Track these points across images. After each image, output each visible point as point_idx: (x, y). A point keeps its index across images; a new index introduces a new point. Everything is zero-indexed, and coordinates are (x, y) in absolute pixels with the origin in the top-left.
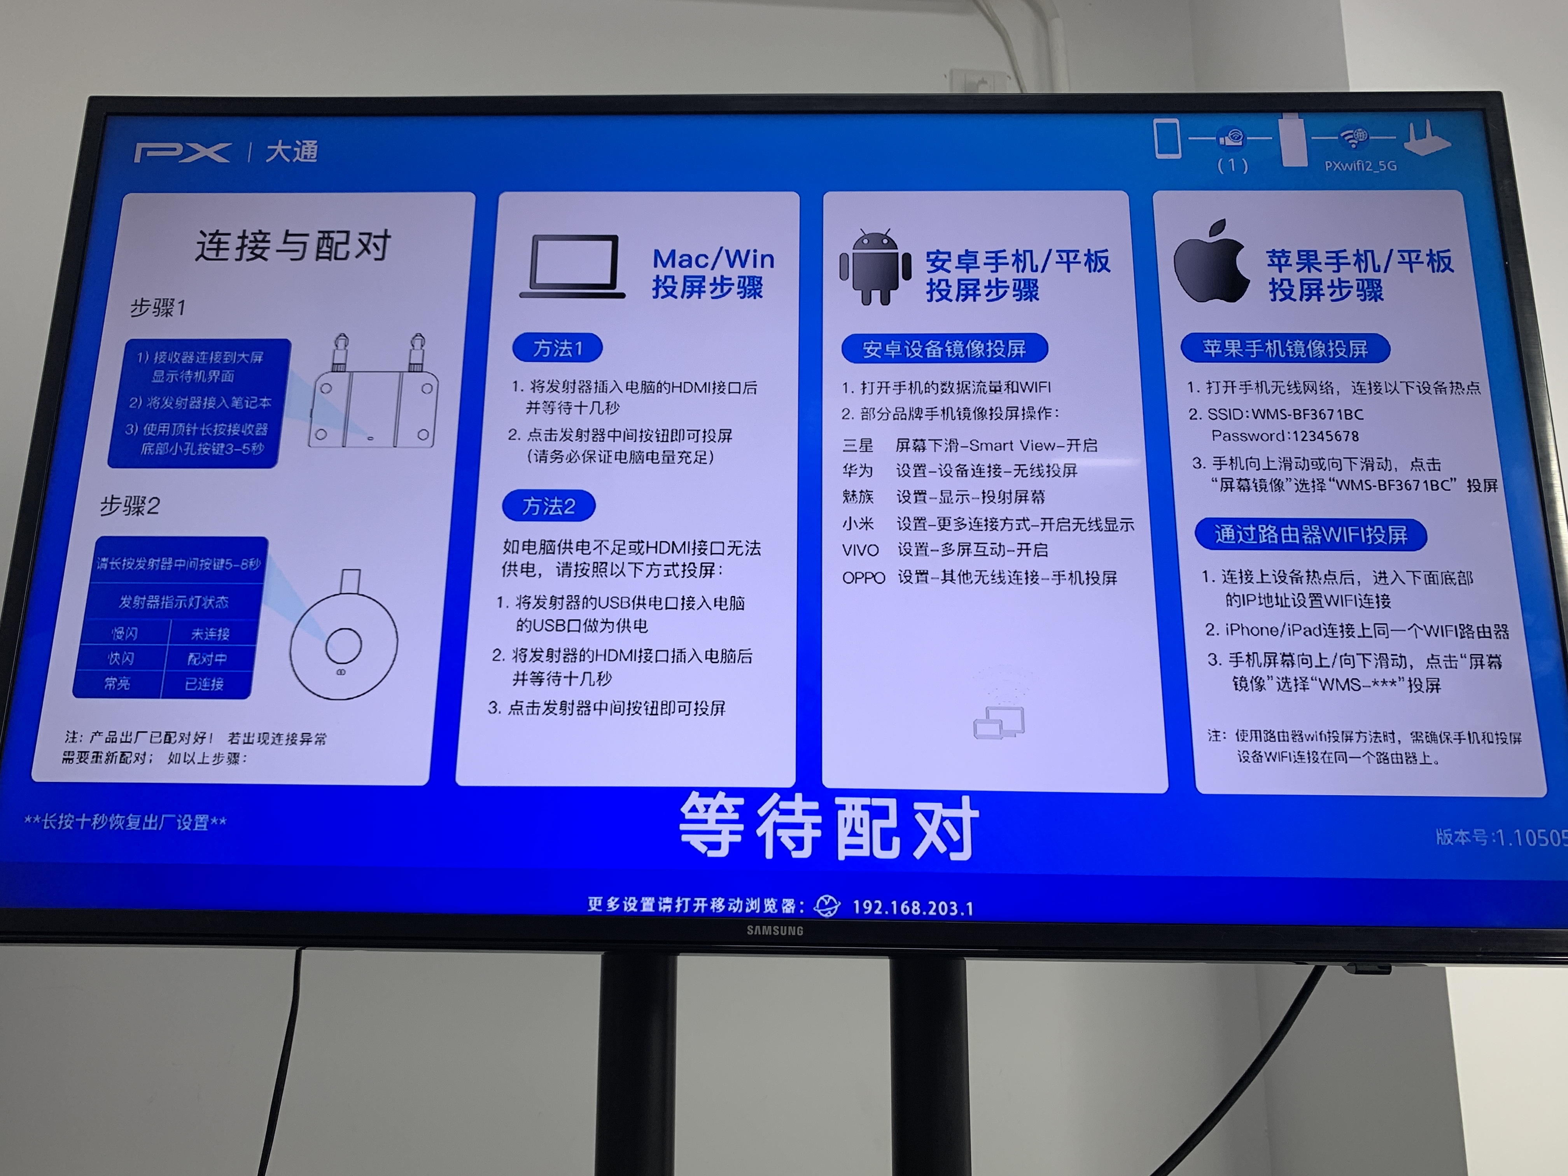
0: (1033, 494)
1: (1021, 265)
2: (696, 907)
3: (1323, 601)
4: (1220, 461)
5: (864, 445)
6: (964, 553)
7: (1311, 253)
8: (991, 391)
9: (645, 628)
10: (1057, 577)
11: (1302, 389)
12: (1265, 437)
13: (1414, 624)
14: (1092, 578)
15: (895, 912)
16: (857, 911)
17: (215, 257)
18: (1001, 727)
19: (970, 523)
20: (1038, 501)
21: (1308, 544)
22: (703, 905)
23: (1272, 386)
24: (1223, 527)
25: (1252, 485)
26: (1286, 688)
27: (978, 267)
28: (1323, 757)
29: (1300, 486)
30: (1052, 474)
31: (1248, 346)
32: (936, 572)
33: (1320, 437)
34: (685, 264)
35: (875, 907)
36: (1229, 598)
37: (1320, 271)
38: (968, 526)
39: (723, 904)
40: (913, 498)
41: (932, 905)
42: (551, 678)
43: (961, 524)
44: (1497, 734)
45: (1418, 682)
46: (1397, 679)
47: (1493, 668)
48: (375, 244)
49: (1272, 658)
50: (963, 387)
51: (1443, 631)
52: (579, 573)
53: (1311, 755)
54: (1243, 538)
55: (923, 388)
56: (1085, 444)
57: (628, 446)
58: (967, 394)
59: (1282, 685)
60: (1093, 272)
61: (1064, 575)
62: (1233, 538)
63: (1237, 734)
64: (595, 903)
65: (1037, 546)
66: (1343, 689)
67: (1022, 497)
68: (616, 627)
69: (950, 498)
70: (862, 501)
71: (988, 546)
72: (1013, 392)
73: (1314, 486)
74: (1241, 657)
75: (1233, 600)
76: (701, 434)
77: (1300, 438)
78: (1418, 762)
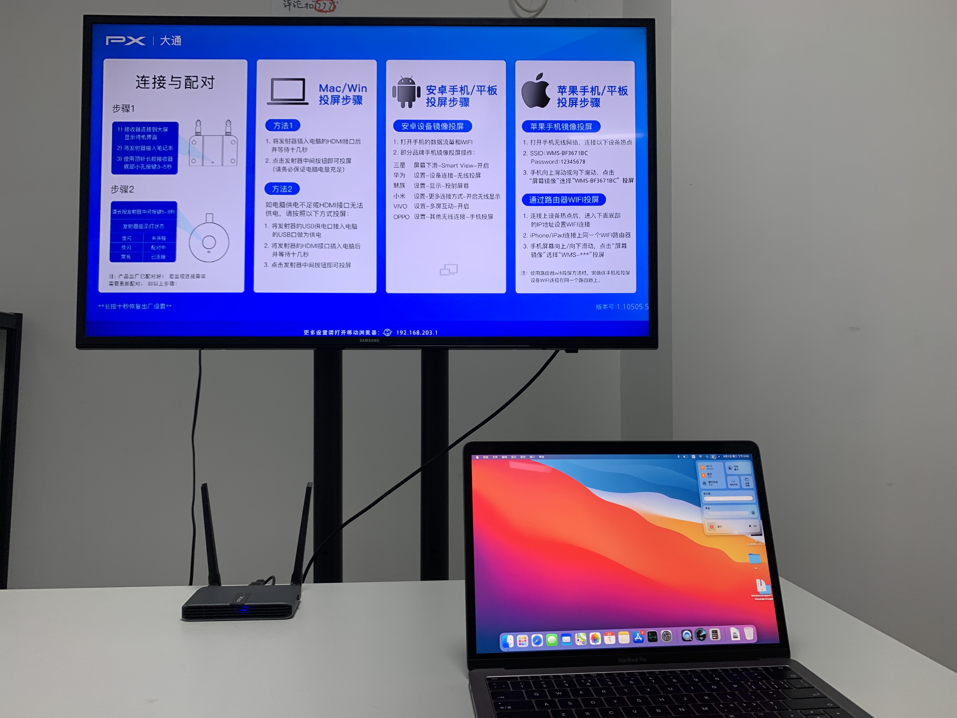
0: (464, 185)
1: (463, 92)
2: (342, 333)
3: (566, 224)
4: (533, 172)
5: (402, 165)
6: (438, 207)
7: (574, 87)
8: (450, 143)
9: (320, 236)
10: (472, 217)
11: (566, 143)
12: (551, 162)
13: (598, 233)
14: (484, 217)
15: (411, 334)
16: (398, 334)
17: (144, 87)
18: (449, 271)
19: (441, 196)
20: (466, 187)
21: (563, 203)
22: (344, 333)
23: (555, 142)
24: (532, 197)
25: (544, 181)
26: (550, 256)
27: (446, 93)
28: (560, 280)
29: (562, 181)
30: (472, 177)
31: (547, 126)
32: (428, 215)
33: (571, 162)
34: (332, 90)
35: (404, 332)
36: (532, 224)
37: (577, 95)
38: (440, 197)
39: (352, 332)
40: (420, 186)
41: (423, 332)
42: (287, 254)
43: (437, 196)
44: (621, 272)
45: (596, 254)
46: (589, 253)
47: (623, 248)
48: (208, 82)
49: (546, 246)
50: (440, 142)
51: (607, 235)
52: (295, 215)
53: (556, 280)
54: (539, 201)
55: (424, 142)
56: (484, 165)
57: (312, 165)
58: (441, 145)
59: (548, 255)
60: (490, 95)
61: (474, 216)
62: (536, 201)
63: (531, 273)
64: (306, 332)
65: (465, 205)
66: (570, 256)
67: (460, 186)
68: (309, 235)
69: (434, 186)
70: (401, 187)
71: (447, 205)
72: (458, 144)
73: (567, 181)
74: (535, 245)
75: (534, 225)
76: (339, 160)
77: (563, 163)
78: (593, 281)
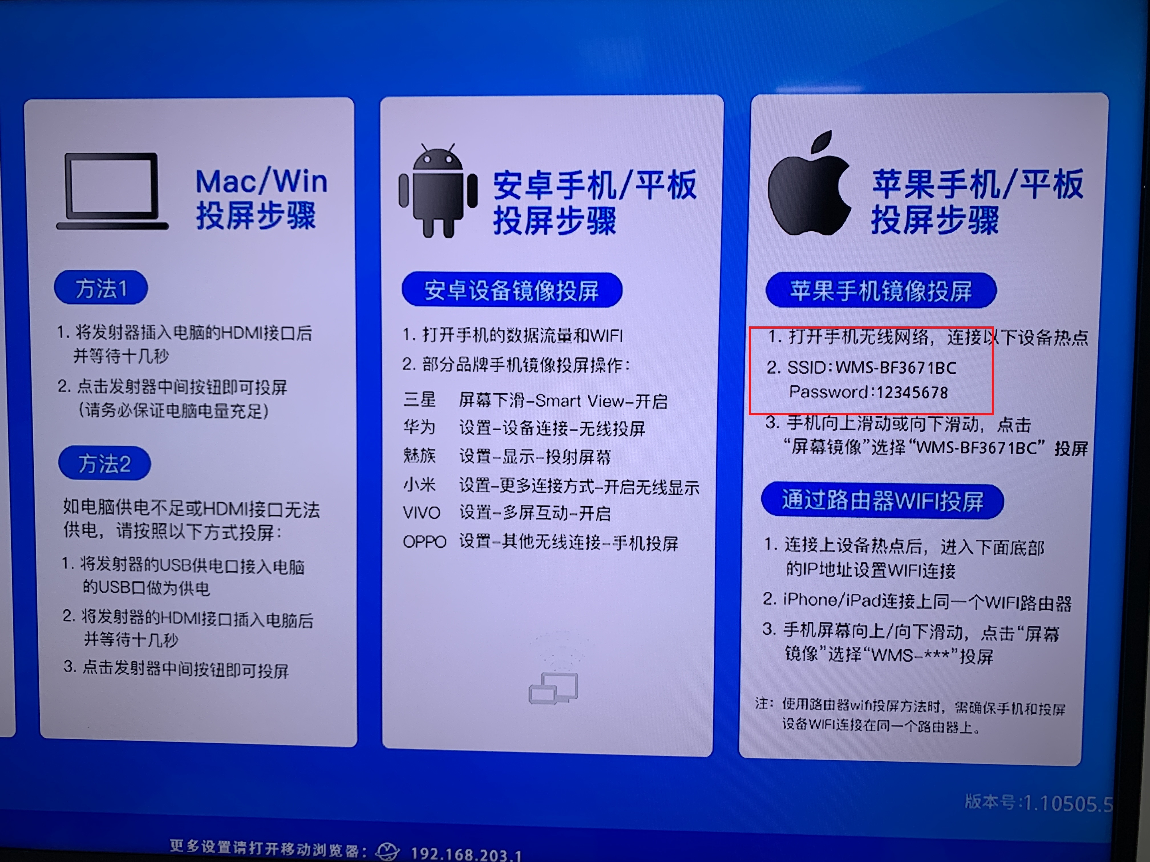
0: (599, 454)
1: (598, 190)
2: (267, 850)
3: (887, 570)
4: (795, 420)
5: (426, 399)
6: (526, 516)
7: (924, 174)
8: (560, 339)
9: (206, 591)
10: (618, 543)
11: (893, 339)
12: (847, 393)
13: (976, 595)
14: (653, 543)
15: (450, 858)
16: (415, 857)
18: (555, 693)
19: (534, 484)
20: (603, 461)
21: (879, 511)
22: (274, 849)
23: (862, 335)
24: (792, 492)
25: (826, 447)
26: (838, 658)
27: (551, 193)
28: (866, 725)
29: (878, 448)
30: (619, 432)
31: (840, 287)
32: (497, 536)
33: (907, 393)
34: (231, 187)
35: (431, 853)
36: (790, 566)
37: (931, 196)
38: (532, 487)
39: (293, 848)
40: (476, 457)
41: (484, 853)
42: (121, 639)
43: (524, 485)
44: (1041, 706)
45: (970, 654)
46: (949, 650)
47: (1049, 640)
49: (827, 628)
50: (531, 335)
51: (1005, 602)
52: (140, 535)
53: (854, 723)
54: (811, 504)
55: (488, 336)
56: (655, 400)
57: (180, 399)
58: (534, 343)
59: (834, 655)
60: (676, 199)
61: (625, 541)
62: (801, 504)
63: (784, 702)
64: (176, 844)
65: (600, 510)
66: (895, 660)
67: (587, 457)
68: (179, 590)
69: (514, 458)
70: (424, 460)
71: (551, 509)
72: (583, 341)
73: (892, 449)
74: (796, 627)
75: (794, 569)
76: (254, 385)
77: (884, 394)
78: (959, 731)
